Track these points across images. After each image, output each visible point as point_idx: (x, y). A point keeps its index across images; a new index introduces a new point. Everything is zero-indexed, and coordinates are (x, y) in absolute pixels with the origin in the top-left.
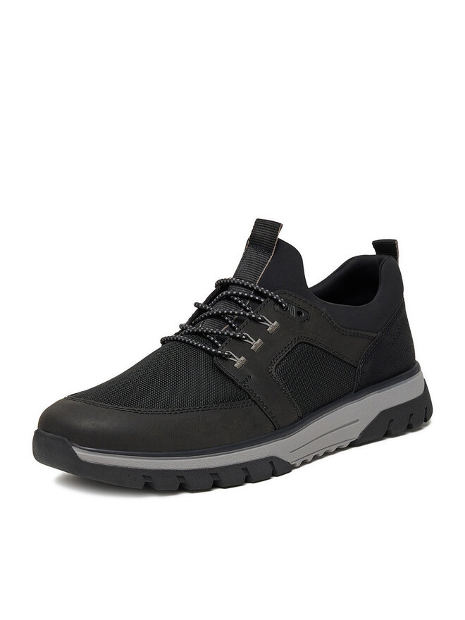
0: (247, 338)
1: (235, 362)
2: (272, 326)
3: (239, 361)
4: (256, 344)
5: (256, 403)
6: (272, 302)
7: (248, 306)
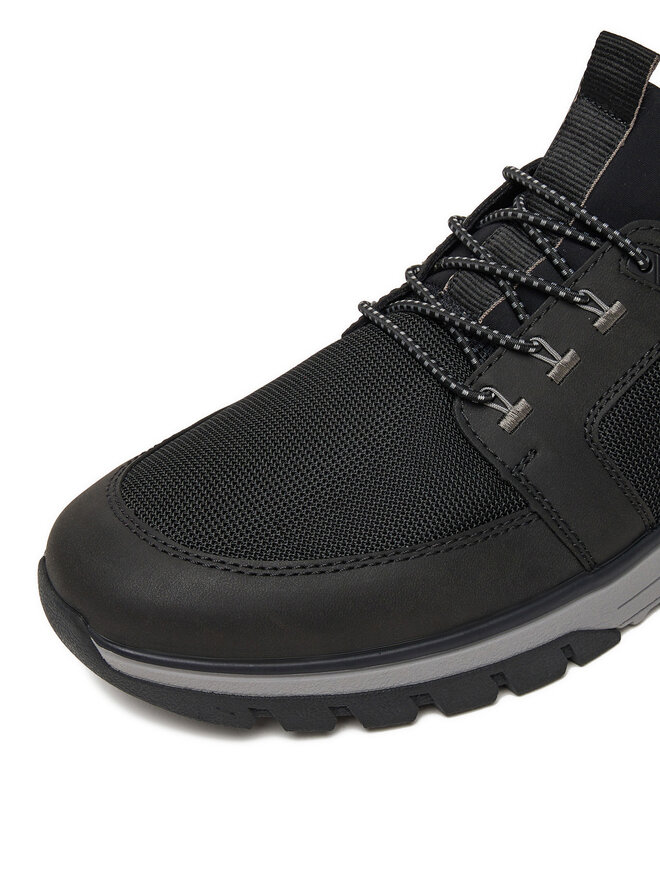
0: (541, 349)
1: (504, 416)
2: (607, 313)
3: (512, 413)
4: (561, 363)
5: (540, 517)
6: (616, 253)
7: (560, 253)
